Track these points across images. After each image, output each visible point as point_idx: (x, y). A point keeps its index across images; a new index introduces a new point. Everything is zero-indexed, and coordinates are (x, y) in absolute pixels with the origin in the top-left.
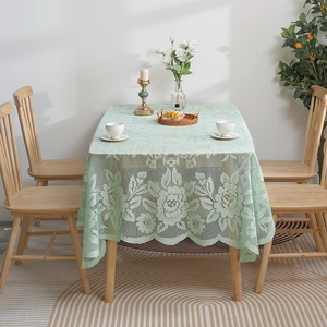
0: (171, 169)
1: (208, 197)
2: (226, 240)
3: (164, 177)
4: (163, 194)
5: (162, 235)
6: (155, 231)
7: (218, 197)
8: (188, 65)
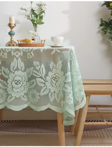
0: (17, 59)
1: (41, 78)
2: (54, 108)
3: (12, 64)
4: (11, 76)
5: (11, 103)
6: (6, 101)
7: (48, 78)
8: (41, 18)
